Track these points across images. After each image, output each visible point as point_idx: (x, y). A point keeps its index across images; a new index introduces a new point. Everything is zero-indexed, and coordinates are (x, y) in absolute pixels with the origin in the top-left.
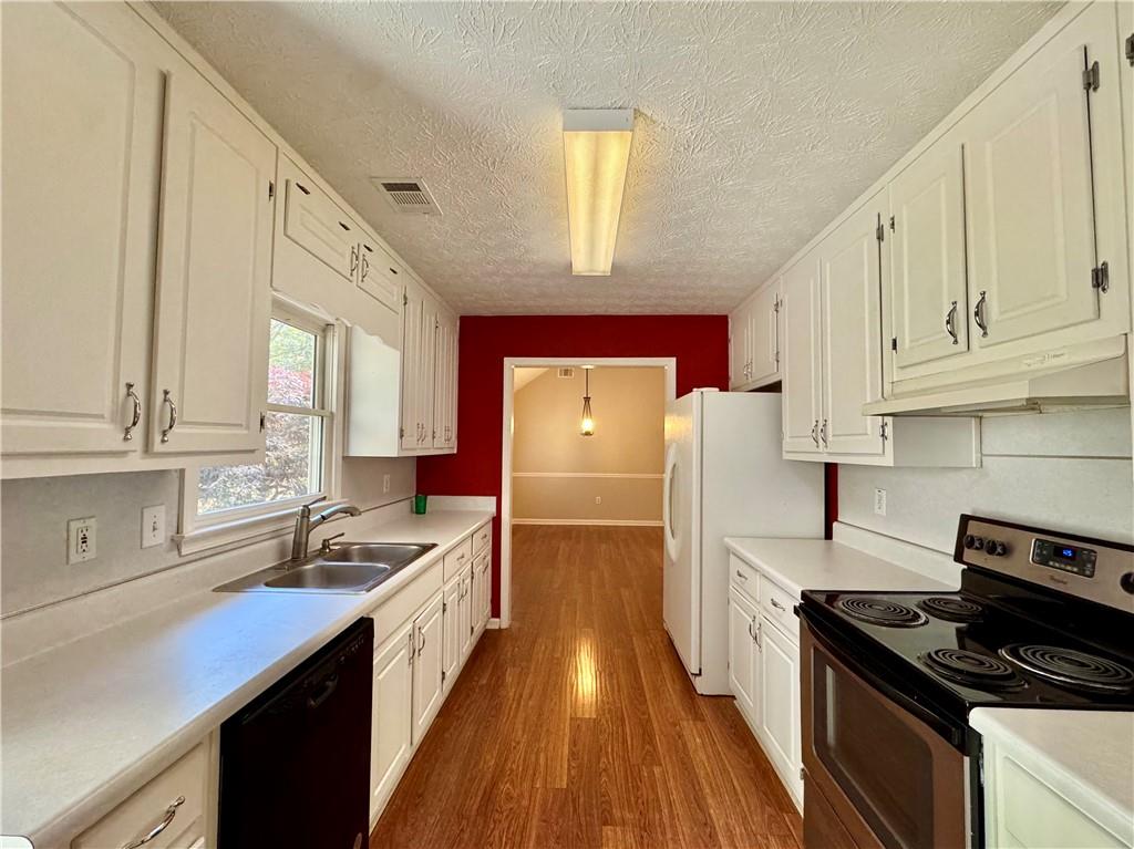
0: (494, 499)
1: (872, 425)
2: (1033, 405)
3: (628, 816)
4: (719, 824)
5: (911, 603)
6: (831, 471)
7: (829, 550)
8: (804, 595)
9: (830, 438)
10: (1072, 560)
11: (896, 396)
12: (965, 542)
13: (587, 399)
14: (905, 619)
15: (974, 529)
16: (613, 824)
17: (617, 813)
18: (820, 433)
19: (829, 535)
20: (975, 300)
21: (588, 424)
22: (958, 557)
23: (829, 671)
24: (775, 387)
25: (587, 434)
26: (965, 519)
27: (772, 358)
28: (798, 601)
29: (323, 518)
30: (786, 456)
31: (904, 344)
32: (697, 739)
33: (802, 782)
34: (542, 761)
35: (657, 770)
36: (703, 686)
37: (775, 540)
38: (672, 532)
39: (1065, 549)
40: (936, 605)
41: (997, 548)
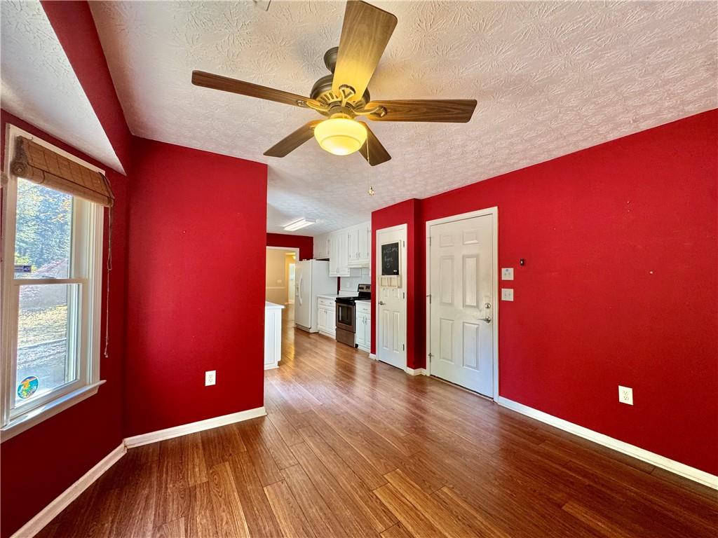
1: (347, 269)
5: (352, 297)
6: (339, 278)
7: (338, 294)
9: (340, 271)
11: (350, 265)
12: (359, 288)
22: (359, 291)
24: (328, 260)
26: (358, 285)
27: (327, 253)
28: (336, 300)
30: (331, 276)
31: (351, 256)
33: (335, 332)
36: (311, 331)
37: (331, 294)
38: (301, 297)
41: (362, 288)
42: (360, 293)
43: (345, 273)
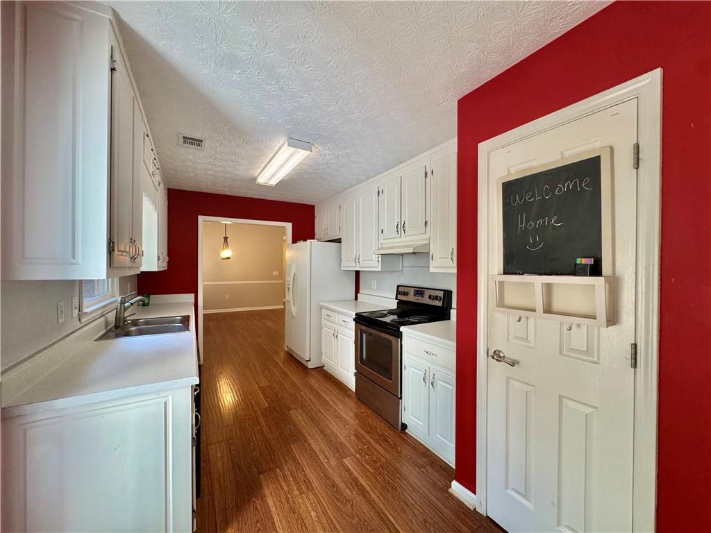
0: (193, 295)
1: (375, 257)
2: (414, 253)
3: (296, 406)
4: (328, 399)
5: (385, 312)
6: (357, 273)
7: (356, 303)
8: (356, 314)
9: (361, 261)
10: (420, 294)
11: (382, 249)
12: (398, 293)
13: (226, 238)
14: (384, 316)
15: (400, 289)
16: (292, 409)
17: (292, 407)
18: (357, 260)
19: (356, 299)
20: (403, 223)
21: (226, 253)
22: (396, 299)
23: (364, 335)
24: (338, 241)
25: (228, 258)
26: (398, 286)
27: (337, 228)
28: (354, 317)
29: (132, 304)
30: (343, 269)
31: (385, 232)
32: (314, 381)
33: (354, 378)
34: (254, 402)
35: (302, 393)
36: (310, 365)
37: (343, 302)
38: (294, 304)
39: (419, 291)
40: (391, 312)
41: (406, 294)
42: (400, 303)
43: (371, 263)
